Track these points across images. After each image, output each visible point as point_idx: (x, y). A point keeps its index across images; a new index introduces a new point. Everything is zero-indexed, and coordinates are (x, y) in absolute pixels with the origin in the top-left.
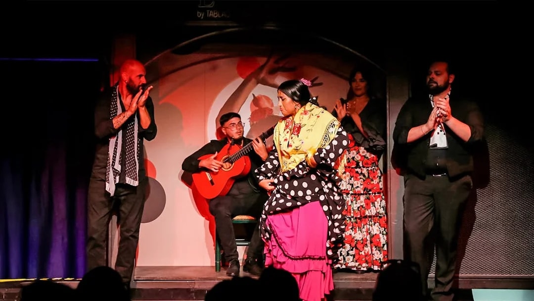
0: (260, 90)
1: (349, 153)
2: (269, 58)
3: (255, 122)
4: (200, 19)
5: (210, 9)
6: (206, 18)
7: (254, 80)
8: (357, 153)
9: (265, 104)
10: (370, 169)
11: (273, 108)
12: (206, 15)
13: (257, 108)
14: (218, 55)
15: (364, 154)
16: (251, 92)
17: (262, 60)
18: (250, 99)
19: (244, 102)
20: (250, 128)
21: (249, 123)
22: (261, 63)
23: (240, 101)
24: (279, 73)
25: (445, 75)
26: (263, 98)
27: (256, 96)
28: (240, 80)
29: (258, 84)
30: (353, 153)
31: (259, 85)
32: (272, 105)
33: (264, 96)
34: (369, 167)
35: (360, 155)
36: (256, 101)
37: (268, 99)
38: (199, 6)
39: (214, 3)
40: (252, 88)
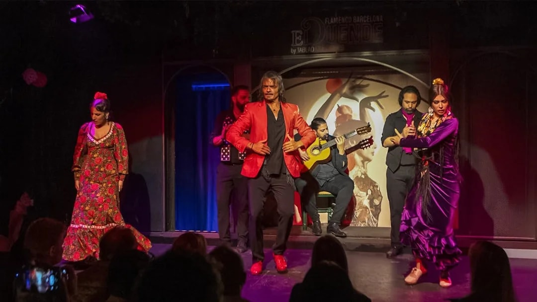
0: (342, 102)
2: (349, 79)
3: (339, 125)
4: (293, 54)
5: (300, 47)
6: (297, 54)
7: (338, 95)
9: (346, 112)
11: (352, 114)
12: (297, 51)
13: (340, 115)
16: (336, 103)
17: (344, 80)
18: (336, 107)
19: (331, 110)
20: (335, 128)
21: (335, 125)
22: (344, 83)
23: (328, 109)
24: (356, 89)
26: (345, 108)
27: (340, 106)
28: (328, 95)
29: (341, 97)
32: (352, 112)
33: (346, 106)
36: (340, 109)
38: (292, 45)
39: (302, 42)
40: (337, 101)
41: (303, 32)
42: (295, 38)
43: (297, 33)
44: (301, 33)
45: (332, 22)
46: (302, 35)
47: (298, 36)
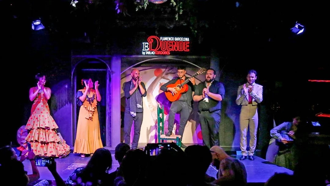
2: (166, 69)
5: (147, 51)
6: (146, 55)
14: (148, 68)
17: (163, 70)
18: (159, 84)
19: (157, 85)
22: (163, 71)
23: (155, 84)
24: (169, 75)
25: (213, 75)
27: (161, 83)
28: (155, 77)
31: (162, 79)
38: (143, 50)
39: (148, 49)
40: (159, 80)
41: (149, 43)
42: (144, 46)
43: (146, 44)
44: (148, 44)
45: (164, 39)
46: (149, 45)
47: (146, 45)
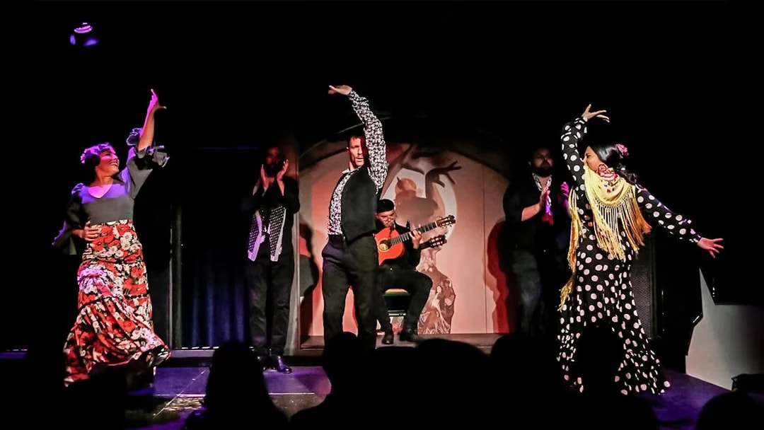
0: (403, 174)
1: (108, 251)
2: (412, 144)
7: (397, 165)
8: (119, 249)
9: (408, 187)
10: (133, 265)
11: (415, 190)
13: (401, 191)
15: (127, 249)
16: (395, 175)
19: (390, 184)
22: (405, 149)
24: (421, 158)
26: (407, 182)
27: (400, 179)
29: (401, 168)
30: (113, 249)
32: (415, 188)
33: (409, 180)
34: (132, 264)
35: (122, 250)
36: (400, 184)
37: (411, 181)
40: (397, 173)
